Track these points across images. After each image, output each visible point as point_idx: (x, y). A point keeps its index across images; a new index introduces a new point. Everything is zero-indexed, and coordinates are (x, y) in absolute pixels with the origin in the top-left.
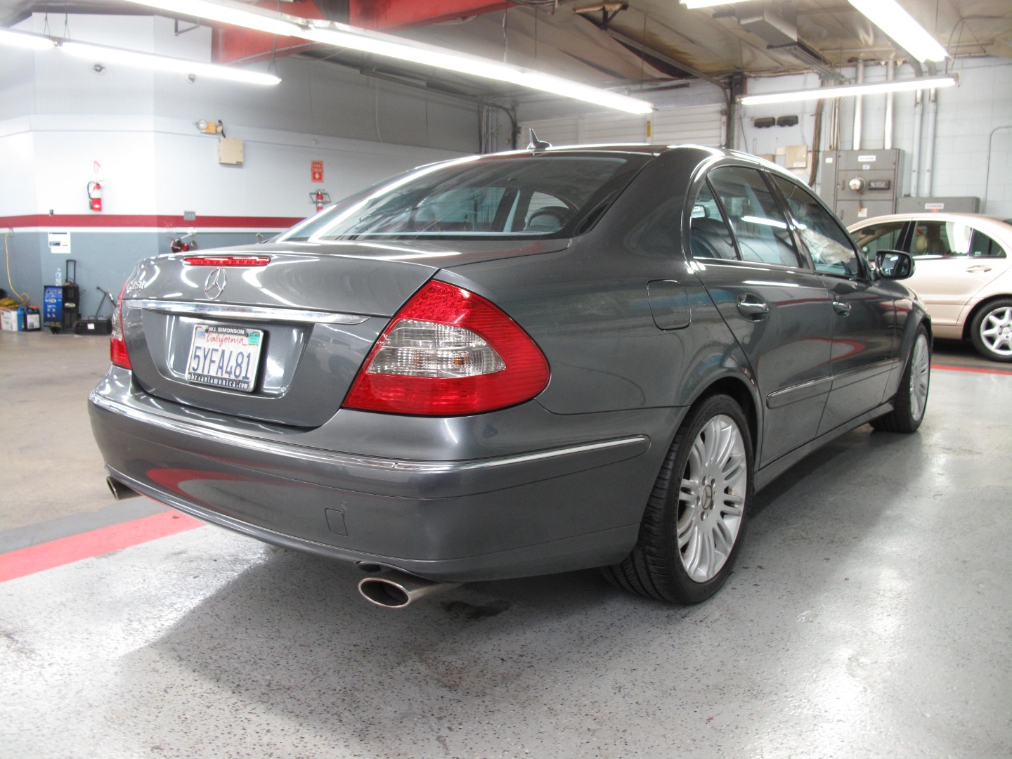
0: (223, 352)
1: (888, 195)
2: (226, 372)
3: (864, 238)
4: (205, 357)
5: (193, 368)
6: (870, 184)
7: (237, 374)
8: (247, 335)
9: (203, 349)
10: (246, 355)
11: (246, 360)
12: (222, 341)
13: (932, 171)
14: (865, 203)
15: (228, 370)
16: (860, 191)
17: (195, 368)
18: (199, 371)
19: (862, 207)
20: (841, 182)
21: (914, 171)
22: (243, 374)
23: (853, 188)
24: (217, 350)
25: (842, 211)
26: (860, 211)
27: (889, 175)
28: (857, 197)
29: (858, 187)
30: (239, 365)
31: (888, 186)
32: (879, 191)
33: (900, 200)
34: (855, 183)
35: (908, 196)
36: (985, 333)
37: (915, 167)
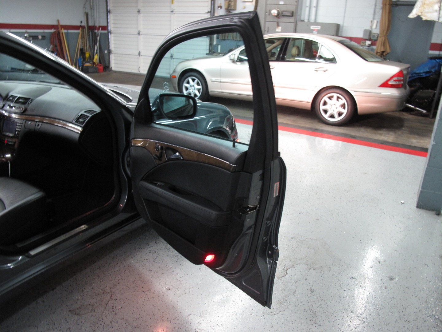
1: (292, 20)
3: (271, 46)
6: (282, 13)
13: (317, 7)
14: (280, 24)
16: (278, 16)
19: (278, 26)
20: (268, 11)
21: (307, 7)
23: (273, 14)
25: (268, 28)
26: (277, 28)
27: (292, 8)
28: (276, 20)
29: (276, 14)
31: (292, 15)
32: (288, 17)
33: (299, 23)
34: (274, 12)
35: (303, 21)
36: (322, 107)
37: (308, 4)
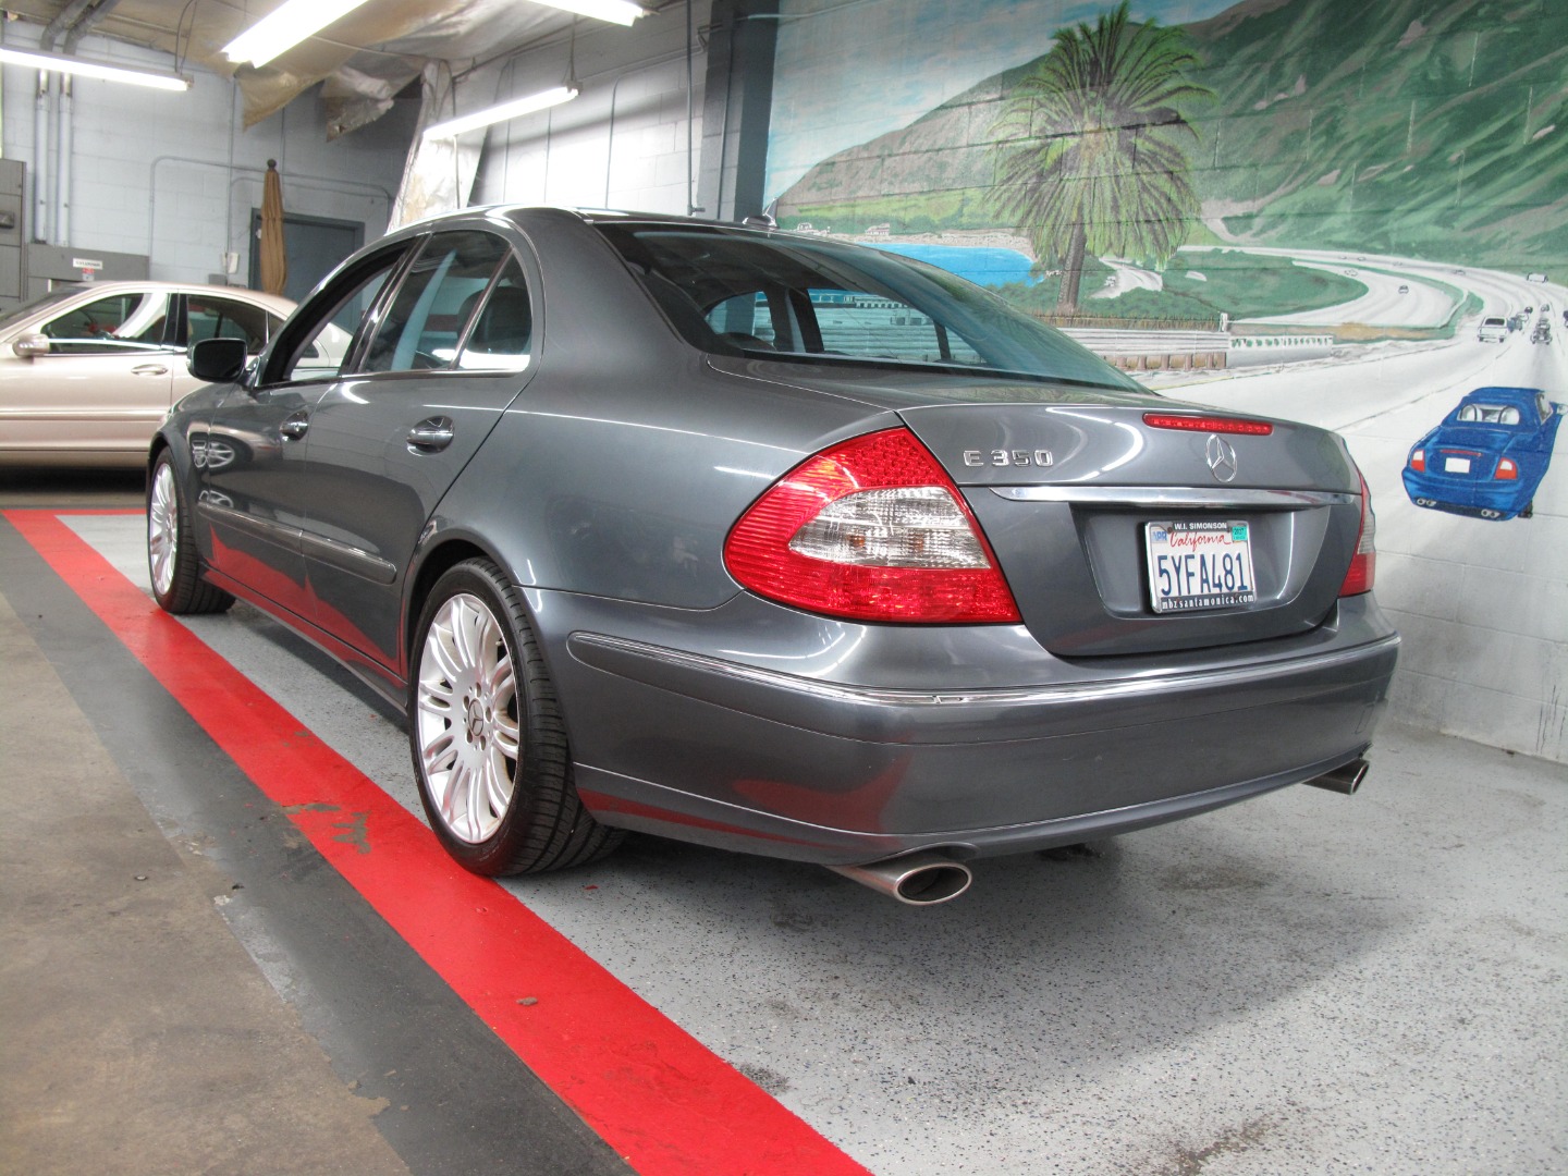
0: (1202, 557)
1: (12, 237)
2: (1215, 585)
4: (1178, 570)
5: (1163, 591)
7: (1230, 585)
8: (1229, 530)
9: (1169, 559)
10: (1234, 558)
11: (1236, 564)
12: (1195, 542)
13: (71, 207)
15: (1217, 582)
17: (1166, 589)
18: (1174, 593)
21: (41, 203)
22: (1238, 584)
24: (1192, 557)
30: (1229, 572)
31: (10, 223)
35: (43, 243)
37: (43, 195)
